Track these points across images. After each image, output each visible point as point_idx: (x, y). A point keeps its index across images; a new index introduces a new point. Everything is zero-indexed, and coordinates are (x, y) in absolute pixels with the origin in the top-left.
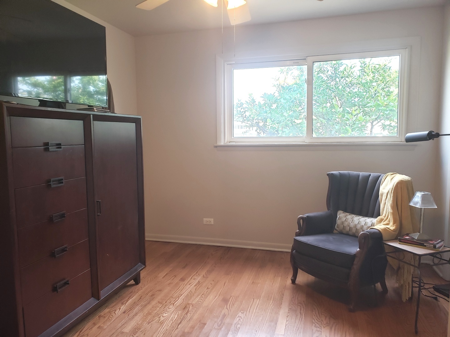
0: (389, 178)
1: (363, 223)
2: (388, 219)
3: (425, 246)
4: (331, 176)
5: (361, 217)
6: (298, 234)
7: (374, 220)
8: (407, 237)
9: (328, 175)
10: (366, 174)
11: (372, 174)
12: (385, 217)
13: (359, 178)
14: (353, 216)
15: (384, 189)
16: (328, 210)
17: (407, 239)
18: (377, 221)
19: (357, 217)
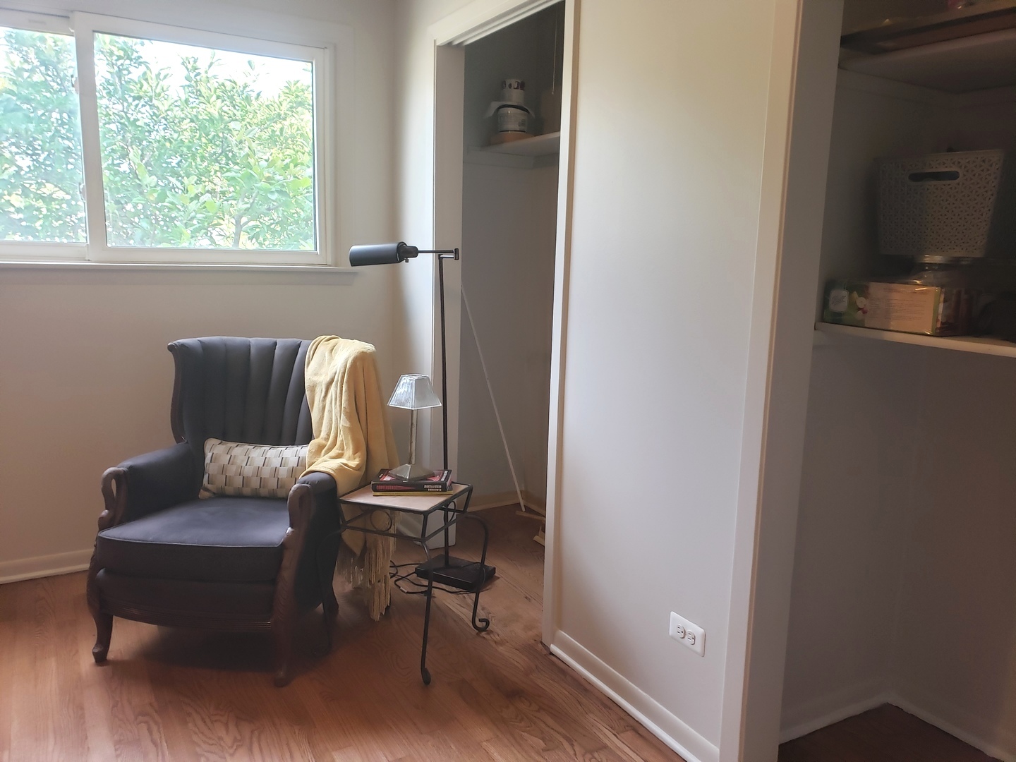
0: (323, 349)
1: (276, 463)
2: (338, 443)
3: (426, 490)
4: (180, 353)
5: (266, 448)
6: (105, 524)
7: (304, 451)
8: (387, 479)
9: (171, 348)
10: (266, 340)
11: (280, 341)
12: (327, 439)
13: (250, 352)
14: (247, 447)
15: (316, 374)
16: (177, 443)
17: (387, 483)
18: (309, 451)
19: (258, 450)
